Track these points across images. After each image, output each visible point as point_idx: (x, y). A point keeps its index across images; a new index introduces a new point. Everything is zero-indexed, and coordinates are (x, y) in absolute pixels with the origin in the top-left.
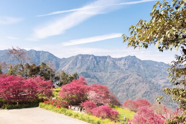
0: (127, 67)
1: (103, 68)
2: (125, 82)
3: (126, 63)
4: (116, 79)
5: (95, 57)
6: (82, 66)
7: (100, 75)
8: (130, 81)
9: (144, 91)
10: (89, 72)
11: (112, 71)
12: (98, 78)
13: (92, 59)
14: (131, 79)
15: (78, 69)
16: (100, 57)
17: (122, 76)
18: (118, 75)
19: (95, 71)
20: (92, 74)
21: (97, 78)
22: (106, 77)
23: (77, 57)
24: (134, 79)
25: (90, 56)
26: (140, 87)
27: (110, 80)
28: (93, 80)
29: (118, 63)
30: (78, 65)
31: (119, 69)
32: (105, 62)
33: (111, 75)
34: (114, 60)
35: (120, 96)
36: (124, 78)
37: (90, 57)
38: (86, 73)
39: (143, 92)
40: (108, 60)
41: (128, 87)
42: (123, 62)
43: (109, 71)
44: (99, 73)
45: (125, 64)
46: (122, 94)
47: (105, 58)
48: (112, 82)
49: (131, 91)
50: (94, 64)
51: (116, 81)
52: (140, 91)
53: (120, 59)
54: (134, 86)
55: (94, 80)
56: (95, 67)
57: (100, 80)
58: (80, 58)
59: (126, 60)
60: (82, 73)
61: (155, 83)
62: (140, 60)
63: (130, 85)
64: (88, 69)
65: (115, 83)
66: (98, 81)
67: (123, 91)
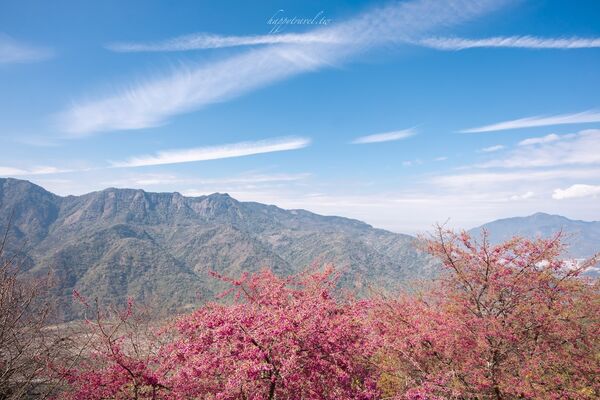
0: (212, 213)
1: (163, 217)
2: (210, 243)
3: (211, 206)
4: (192, 238)
5: (147, 196)
6: (115, 212)
7: (159, 231)
8: (219, 239)
9: (245, 258)
10: (133, 225)
11: (184, 222)
12: (153, 237)
13: (140, 198)
14: (221, 236)
15: (106, 219)
16: (157, 195)
17: (202, 231)
18: (194, 230)
19: (147, 223)
20: (140, 229)
21: (150, 238)
22: (172, 234)
23: (105, 194)
24: (226, 235)
25: (135, 191)
26: (238, 251)
27: (179, 240)
28: (141, 241)
29: (195, 206)
30: (107, 212)
31: (197, 218)
32: (168, 204)
33: (180, 231)
34: (188, 201)
35: (199, 271)
36: (208, 236)
37: (135, 194)
38: (126, 228)
39: (243, 259)
40: (174, 201)
41: (214, 252)
42: (204, 205)
43: (177, 222)
44: (155, 227)
45: (208, 209)
46: (204, 265)
47: (169, 196)
48: (184, 244)
49: (220, 259)
50: (145, 210)
51: (191, 241)
52: (238, 257)
53: (200, 199)
54: (226, 248)
55: (145, 242)
56: (145, 215)
57: (158, 241)
58: (112, 195)
59: (210, 201)
60: (115, 228)
61: (263, 241)
62: (236, 202)
63: (218, 247)
64: (130, 218)
65: (190, 245)
66: (153, 242)
67: (206, 260)
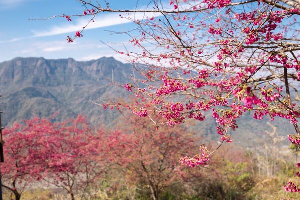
0: (102, 74)
1: (62, 80)
3: (100, 68)
4: (86, 95)
5: (48, 62)
6: (23, 78)
7: (59, 91)
8: (108, 95)
10: (39, 88)
11: (79, 83)
12: (56, 96)
13: (42, 65)
14: (110, 93)
15: (17, 83)
16: (56, 62)
17: (95, 90)
18: (88, 88)
19: (50, 85)
20: (44, 90)
21: (53, 97)
22: (70, 94)
23: (13, 63)
24: (114, 92)
25: (37, 60)
27: (76, 98)
28: (47, 100)
29: (87, 69)
30: (17, 78)
31: (89, 79)
32: (65, 68)
33: (77, 90)
34: (81, 66)
35: (95, 122)
36: (100, 93)
37: (37, 62)
38: (33, 90)
40: (70, 66)
42: (95, 67)
43: (73, 83)
44: (57, 88)
45: (98, 71)
46: (98, 117)
47: (64, 62)
48: (81, 100)
50: (47, 74)
51: (86, 98)
53: (90, 63)
55: (49, 100)
56: (48, 78)
57: (59, 99)
58: (19, 64)
59: (99, 64)
60: (26, 90)
62: (121, 64)
64: (36, 82)
65: (85, 102)
66: (56, 100)
67: (100, 113)
